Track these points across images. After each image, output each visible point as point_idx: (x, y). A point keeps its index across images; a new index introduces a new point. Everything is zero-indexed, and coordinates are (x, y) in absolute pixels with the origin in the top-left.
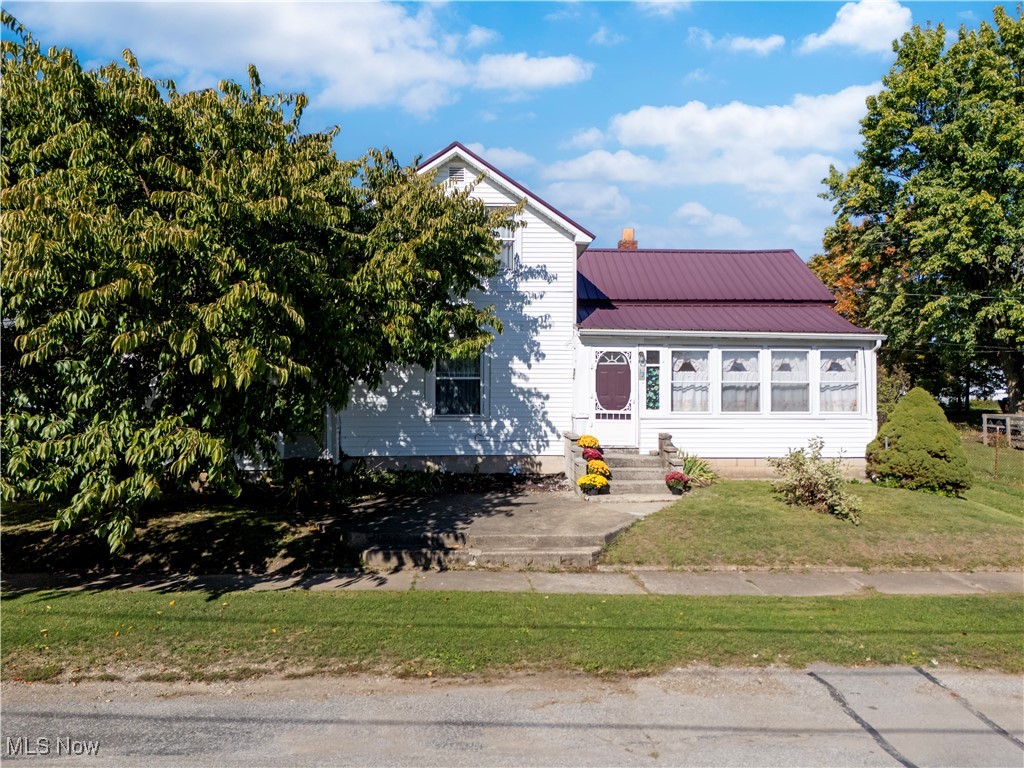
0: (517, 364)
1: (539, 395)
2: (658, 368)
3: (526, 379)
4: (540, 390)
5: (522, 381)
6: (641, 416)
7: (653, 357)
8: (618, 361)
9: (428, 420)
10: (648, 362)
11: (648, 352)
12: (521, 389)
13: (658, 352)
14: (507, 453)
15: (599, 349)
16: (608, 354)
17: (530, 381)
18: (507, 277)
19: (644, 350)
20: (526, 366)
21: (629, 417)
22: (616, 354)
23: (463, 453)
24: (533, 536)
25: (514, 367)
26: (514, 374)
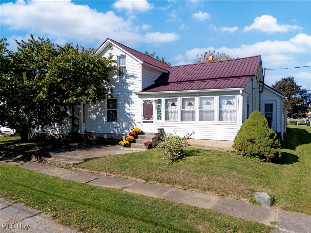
0: (127, 105)
1: (132, 115)
2: (161, 105)
3: (129, 110)
4: (133, 113)
5: (128, 110)
6: (156, 122)
7: (160, 101)
8: (150, 103)
9: (105, 122)
10: (158, 103)
11: (158, 100)
12: (128, 113)
13: (161, 99)
14: (123, 133)
15: (144, 99)
16: (147, 101)
17: (131, 110)
18: (124, 78)
19: (157, 99)
20: (128, 106)
21: (152, 122)
22: (150, 101)
23: (113, 133)
24: (68, 156)
25: (125, 106)
26: (126, 108)
